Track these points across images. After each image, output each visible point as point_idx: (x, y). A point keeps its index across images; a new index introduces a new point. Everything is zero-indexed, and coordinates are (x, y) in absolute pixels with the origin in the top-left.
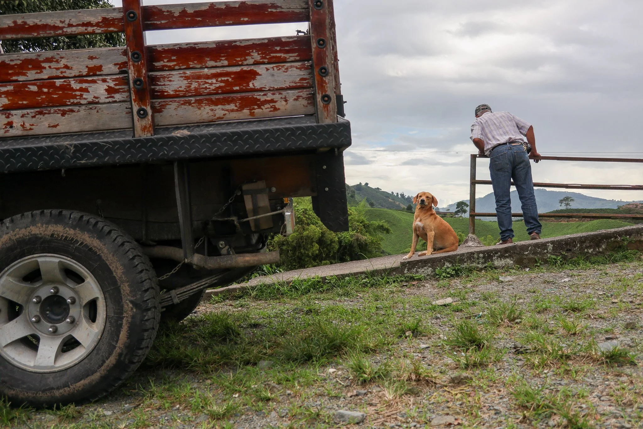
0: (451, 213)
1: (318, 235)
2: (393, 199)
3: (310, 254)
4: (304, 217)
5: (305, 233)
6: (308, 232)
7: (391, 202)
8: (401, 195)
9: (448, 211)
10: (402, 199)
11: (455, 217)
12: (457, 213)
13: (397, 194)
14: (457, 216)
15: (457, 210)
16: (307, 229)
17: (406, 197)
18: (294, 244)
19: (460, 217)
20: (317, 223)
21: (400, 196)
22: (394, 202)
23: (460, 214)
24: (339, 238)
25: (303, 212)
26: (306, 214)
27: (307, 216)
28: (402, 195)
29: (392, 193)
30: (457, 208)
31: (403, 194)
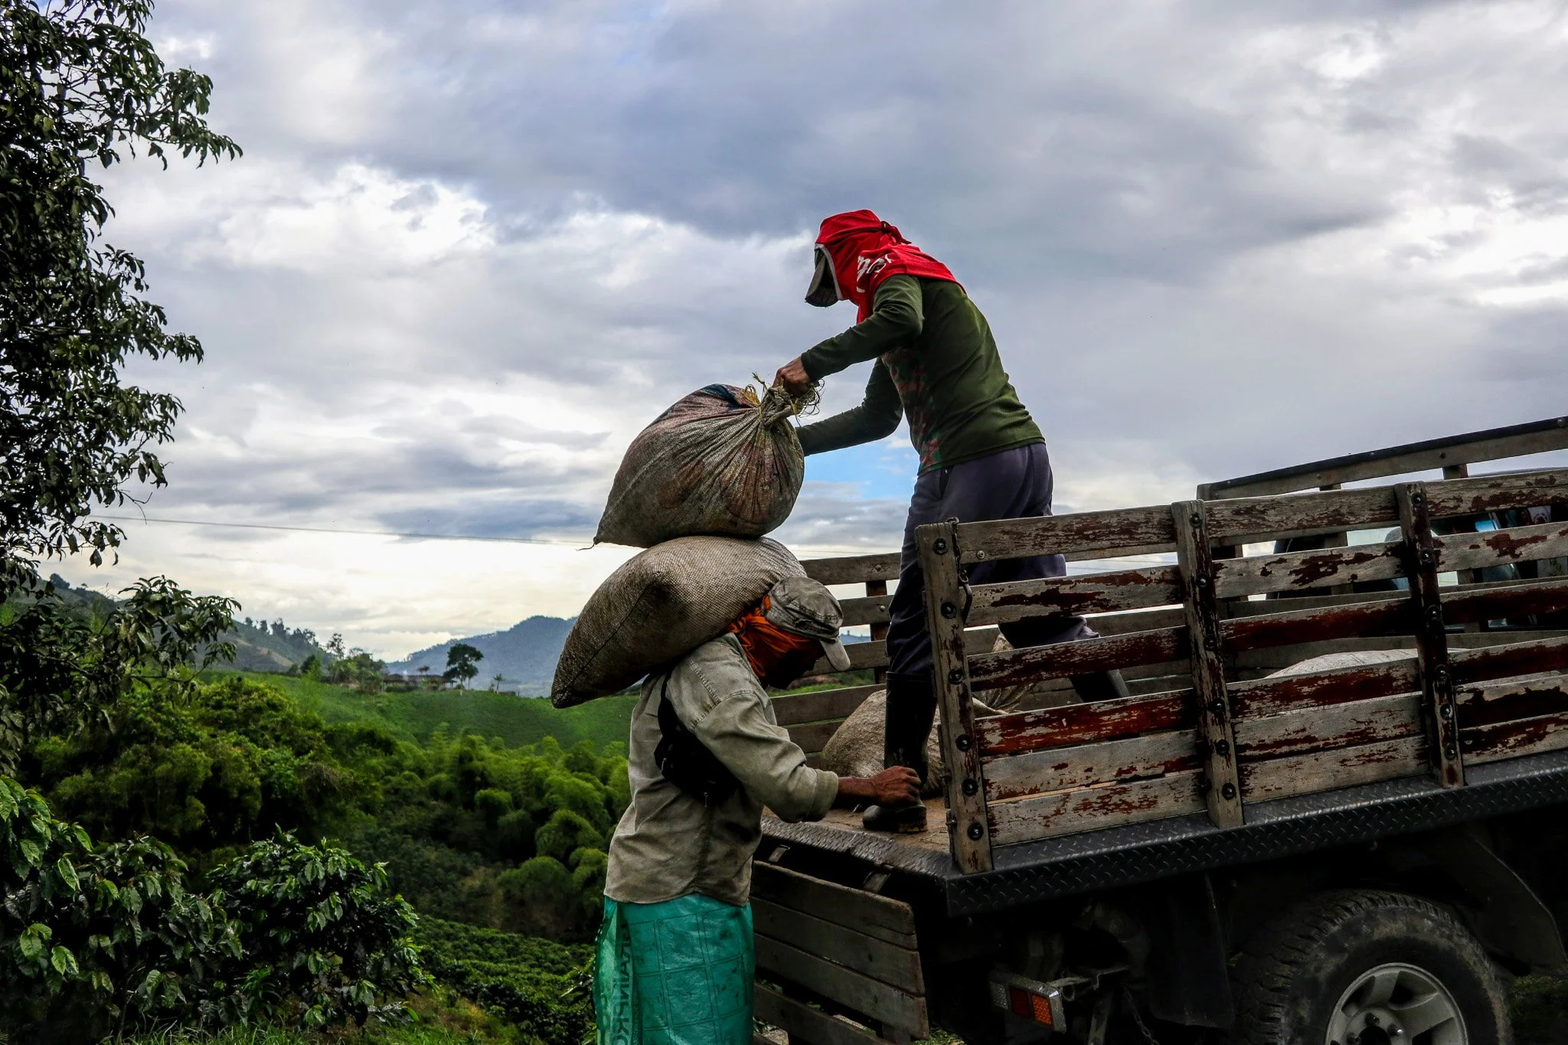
0: (432, 679)
1: (203, 773)
2: (249, 640)
3: (176, 832)
4: (157, 720)
5: (162, 768)
6: (170, 766)
7: (243, 646)
8: (274, 626)
9: (424, 673)
10: (278, 639)
11: (444, 689)
12: (449, 676)
13: (264, 623)
14: (448, 685)
15: (449, 669)
16: (164, 759)
17: (291, 632)
18: (124, 803)
19: (459, 687)
20: (197, 739)
21: (270, 630)
22: (254, 648)
23: (457, 681)
24: (263, 778)
25: (150, 704)
26: (159, 709)
27: (164, 717)
28: (279, 628)
29: (249, 621)
30: (449, 664)
31: (281, 625)
